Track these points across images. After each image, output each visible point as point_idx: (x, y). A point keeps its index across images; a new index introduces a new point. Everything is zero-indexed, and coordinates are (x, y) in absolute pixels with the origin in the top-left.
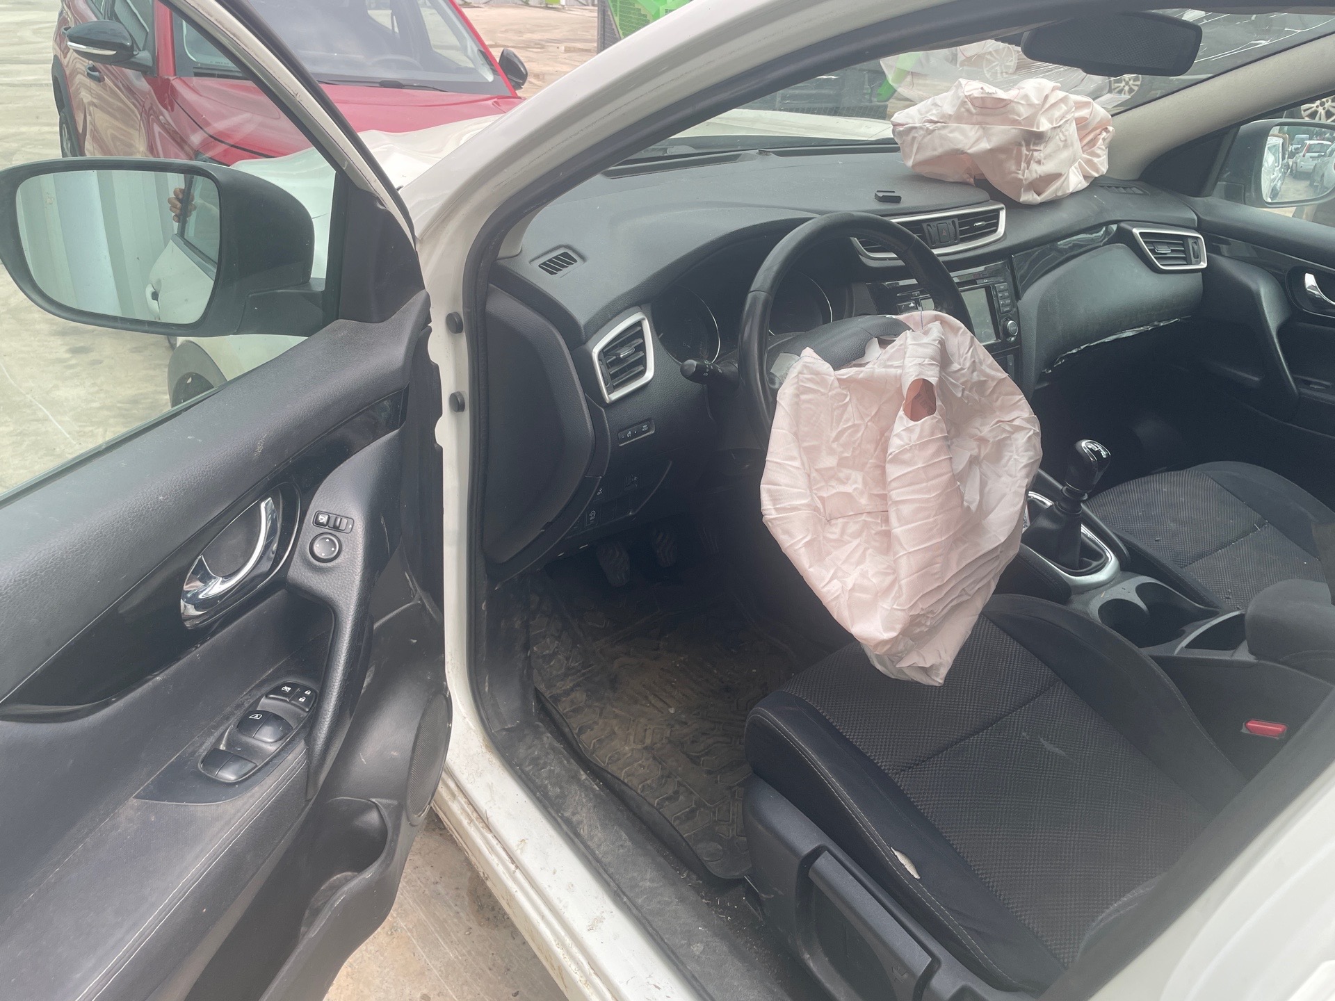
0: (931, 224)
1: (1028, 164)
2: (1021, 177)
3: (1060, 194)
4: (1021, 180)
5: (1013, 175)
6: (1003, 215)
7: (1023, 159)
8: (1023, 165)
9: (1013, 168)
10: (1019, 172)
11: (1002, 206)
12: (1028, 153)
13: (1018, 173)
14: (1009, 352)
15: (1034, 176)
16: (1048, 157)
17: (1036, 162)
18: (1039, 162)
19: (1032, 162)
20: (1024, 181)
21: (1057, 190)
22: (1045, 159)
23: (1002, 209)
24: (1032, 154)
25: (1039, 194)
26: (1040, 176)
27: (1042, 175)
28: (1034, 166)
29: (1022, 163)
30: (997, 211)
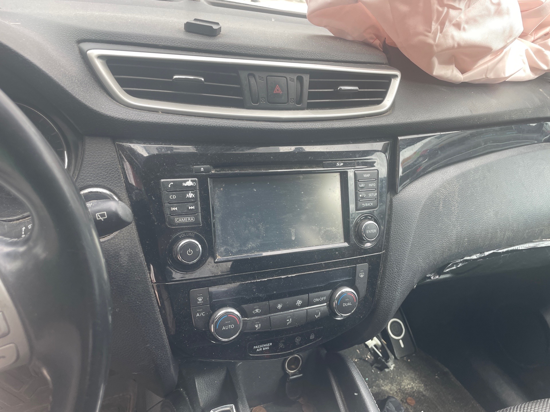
0: (257, 74)
1: (442, 25)
2: (431, 41)
3: (491, 76)
4: (430, 46)
5: (421, 38)
6: (395, 84)
7: (435, 18)
8: (435, 26)
9: (421, 28)
10: (430, 34)
11: (398, 73)
12: (440, 9)
13: (427, 36)
14: (363, 260)
15: (450, 42)
16: (473, 21)
17: (454, 25)
18: (458, 26)
19: (447, 23)
20: (435, 48)
21: (487, 70)
22: (467, 22)
23: (395, 76)
24: (448, 12)
25: (463, 72)
26: (459, 45)
27: (462, 43)
28: (451, 30)
29: (433, 23)
30: (389, 78)
